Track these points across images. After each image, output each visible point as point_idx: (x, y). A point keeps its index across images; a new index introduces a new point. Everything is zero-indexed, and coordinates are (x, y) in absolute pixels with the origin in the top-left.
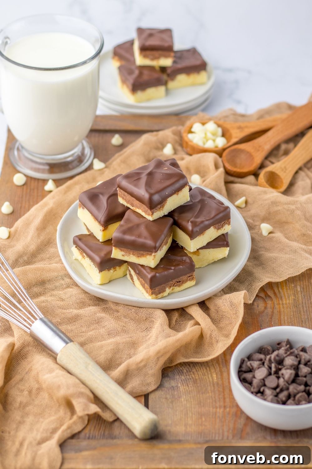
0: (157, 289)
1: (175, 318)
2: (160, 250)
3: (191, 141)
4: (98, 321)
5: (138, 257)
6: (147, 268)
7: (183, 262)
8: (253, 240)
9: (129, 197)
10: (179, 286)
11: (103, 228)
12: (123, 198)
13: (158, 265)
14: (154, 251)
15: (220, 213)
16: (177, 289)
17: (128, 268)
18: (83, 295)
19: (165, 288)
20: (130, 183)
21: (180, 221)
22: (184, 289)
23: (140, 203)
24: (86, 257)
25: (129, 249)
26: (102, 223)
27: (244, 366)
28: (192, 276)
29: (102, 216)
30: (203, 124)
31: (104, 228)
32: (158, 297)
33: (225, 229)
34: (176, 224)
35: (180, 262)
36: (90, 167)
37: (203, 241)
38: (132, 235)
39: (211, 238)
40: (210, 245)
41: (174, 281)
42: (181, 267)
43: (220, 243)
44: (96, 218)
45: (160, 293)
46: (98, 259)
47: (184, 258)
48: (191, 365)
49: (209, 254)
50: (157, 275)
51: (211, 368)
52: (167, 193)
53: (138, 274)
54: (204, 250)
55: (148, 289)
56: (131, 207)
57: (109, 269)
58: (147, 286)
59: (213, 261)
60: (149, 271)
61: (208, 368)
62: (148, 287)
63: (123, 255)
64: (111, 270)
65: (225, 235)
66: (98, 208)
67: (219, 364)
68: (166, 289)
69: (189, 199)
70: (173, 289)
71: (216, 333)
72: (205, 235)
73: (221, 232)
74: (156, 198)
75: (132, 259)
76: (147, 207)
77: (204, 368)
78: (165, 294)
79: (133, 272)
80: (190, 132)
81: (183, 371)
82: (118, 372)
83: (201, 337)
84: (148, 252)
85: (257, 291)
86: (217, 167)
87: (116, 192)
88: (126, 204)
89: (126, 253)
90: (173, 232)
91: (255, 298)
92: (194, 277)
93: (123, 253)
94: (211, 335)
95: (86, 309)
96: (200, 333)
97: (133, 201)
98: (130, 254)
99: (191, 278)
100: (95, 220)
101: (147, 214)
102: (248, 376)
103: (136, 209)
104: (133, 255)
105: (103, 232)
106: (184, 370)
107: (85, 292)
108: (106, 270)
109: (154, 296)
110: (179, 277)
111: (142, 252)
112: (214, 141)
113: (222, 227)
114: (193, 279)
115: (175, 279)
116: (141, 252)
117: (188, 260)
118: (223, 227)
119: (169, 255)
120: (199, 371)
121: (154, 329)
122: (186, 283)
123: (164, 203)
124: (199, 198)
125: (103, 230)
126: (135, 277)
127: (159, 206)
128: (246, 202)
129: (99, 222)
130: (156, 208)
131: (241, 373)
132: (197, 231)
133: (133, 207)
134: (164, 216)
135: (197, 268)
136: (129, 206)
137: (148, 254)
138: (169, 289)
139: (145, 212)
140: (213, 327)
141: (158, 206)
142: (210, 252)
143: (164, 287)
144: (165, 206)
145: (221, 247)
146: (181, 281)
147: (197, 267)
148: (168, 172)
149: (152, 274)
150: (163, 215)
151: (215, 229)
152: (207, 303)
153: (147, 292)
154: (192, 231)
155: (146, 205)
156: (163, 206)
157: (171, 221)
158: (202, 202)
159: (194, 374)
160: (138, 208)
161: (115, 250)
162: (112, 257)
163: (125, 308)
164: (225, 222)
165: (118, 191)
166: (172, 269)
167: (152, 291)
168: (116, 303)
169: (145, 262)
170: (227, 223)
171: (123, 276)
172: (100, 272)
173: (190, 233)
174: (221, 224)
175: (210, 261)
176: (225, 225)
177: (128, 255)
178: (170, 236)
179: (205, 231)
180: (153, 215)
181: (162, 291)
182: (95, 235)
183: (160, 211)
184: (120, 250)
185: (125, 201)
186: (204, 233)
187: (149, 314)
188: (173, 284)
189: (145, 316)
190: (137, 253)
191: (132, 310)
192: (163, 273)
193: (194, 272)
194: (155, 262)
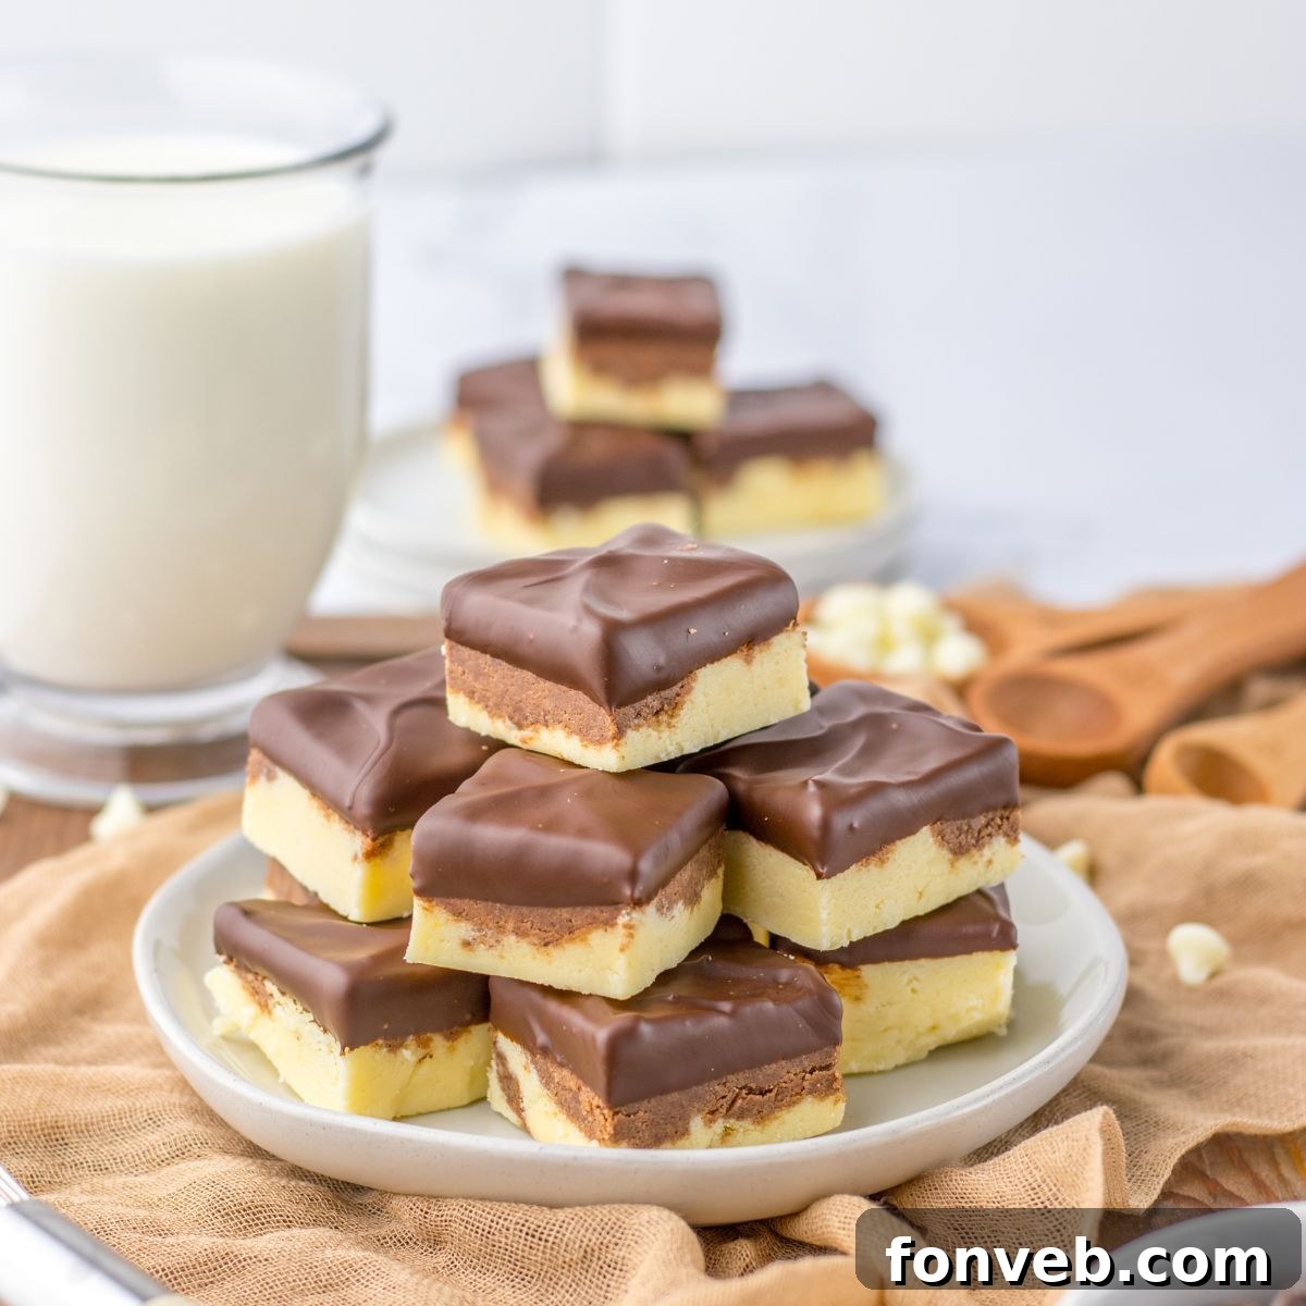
0: (644, 1113)
2: (659, 912)
4: (330, 1283)
5: (546, 945)
7: (781, 989)
9: (501, 675)
10: (760, 1117)
11: (370, 846)
12: (471, 694)
13: (648, 992)
14: (627, 898)
15: (966, 760)
16: (749, 1136)
17: (495, 1043)
19: (686, 1119)
20: (506, 596)
21: (762, 792)
24: (277, 995)
25: (495, 901)
26: (363, 808)
28: (828, 1067)
29: (362, 778)
31: (374, 840)
33: (990, 862)
35: (764, 986)
37: (882, 901)
38: (511, 820)
41: (735, 1081)
42: (769, 1006)
43: (970, 929)
44: (330, 802)
45: (658, 1141)
46: (337, 977)
47: (785, 975)
49: (913, 991)
50: (644, 1027)
52: (693, 631)
53: (545, 1051)
54: (887, 964)
55: (598, 1112)
56: (512, 736)
57: (394, 1045)
58: (590, 1098)
59: (932, 1042)
60: (599, 1012)
62: (597, 1101)
63: (467, 944)
64: (406, 1048)
65: (992, 895)
66: (345, 751)
68: (692, 1123)
70: (726, 1134)
72: (890, 867)
73: (966, 877)
74: (643, 654)
75: (515, 957)
76: (594, 699)
79: (515, 1055)
84: (596, 911)
85: (1167, 1174)
88: (485, 723)
89: (481, 926)
90: (727, 868)
91: (1158, 1201)
92: (836, 1076)
93: (465, 930)
98: (501, 929)
99: (823, 1080)
100: (327, 815)
101: (592, 742)
104: (520, 933)
105: (366, 864)
108: (380, 1042)
110: (755, 1062)
111: (565, 913)
113: (979, 843)
114: (829, 1087)
115: (737, 1070)
116: (558, 911)
117: (804, 981)
118: (983, 845)
119: (706, 960)
122: (795, 1103)
123: (676, 689)
124: (858, 711)
125: (370, 855)
126: (529, 1082)
127: (653, 701)
129: (347, 814)
130: (637, 707)
132: (851, 827)
133: (520, 726)
136: (500, 730)
137: (594, 923)
138: (709, 1122)
139: (584, 732)
141: (650, 698)
142: (916, 979)
143: (682, 1106)
144: (686, 707)
145: (977, 951)
146: (770, 1091)
148: (700, 555)
149: (618, 1022)
151: (941, 846)
154: (826, 824)
155: (587, 690)
156: (673, 706)
157: (713, 791)
158: (872, 722)
160: (547, 726)
161: (426, 916)
162: (408, 961)
163: (474, 1210)
164: (993, 819)
165: (447, 662)
166: (722, 1013)
167: (619, 1121)
168: (429, 1197)
169: (580, 971)
170: (1000, 827)
171: (466, 1102)
172: (347, 1049)
173: (816, 833)
174: (970, 827)
175: (919, 1035)
176: (990, 835)
177: (492, 941)
178: (713, 874)
179: (893, 842)
180: (622, 741)
181: (670, 1129)
182: (325, 897)
183: (659, 732)
184: (451, 918)
185: (480, 706)
186: (887, 852)
187: (599, 1229)
188: (728, 1100)
189: (581, 1241)
190: (537, 924)
191: (509, 1218)
192: (675, 1027)
193: (838, 1048)
194: (630, 965)
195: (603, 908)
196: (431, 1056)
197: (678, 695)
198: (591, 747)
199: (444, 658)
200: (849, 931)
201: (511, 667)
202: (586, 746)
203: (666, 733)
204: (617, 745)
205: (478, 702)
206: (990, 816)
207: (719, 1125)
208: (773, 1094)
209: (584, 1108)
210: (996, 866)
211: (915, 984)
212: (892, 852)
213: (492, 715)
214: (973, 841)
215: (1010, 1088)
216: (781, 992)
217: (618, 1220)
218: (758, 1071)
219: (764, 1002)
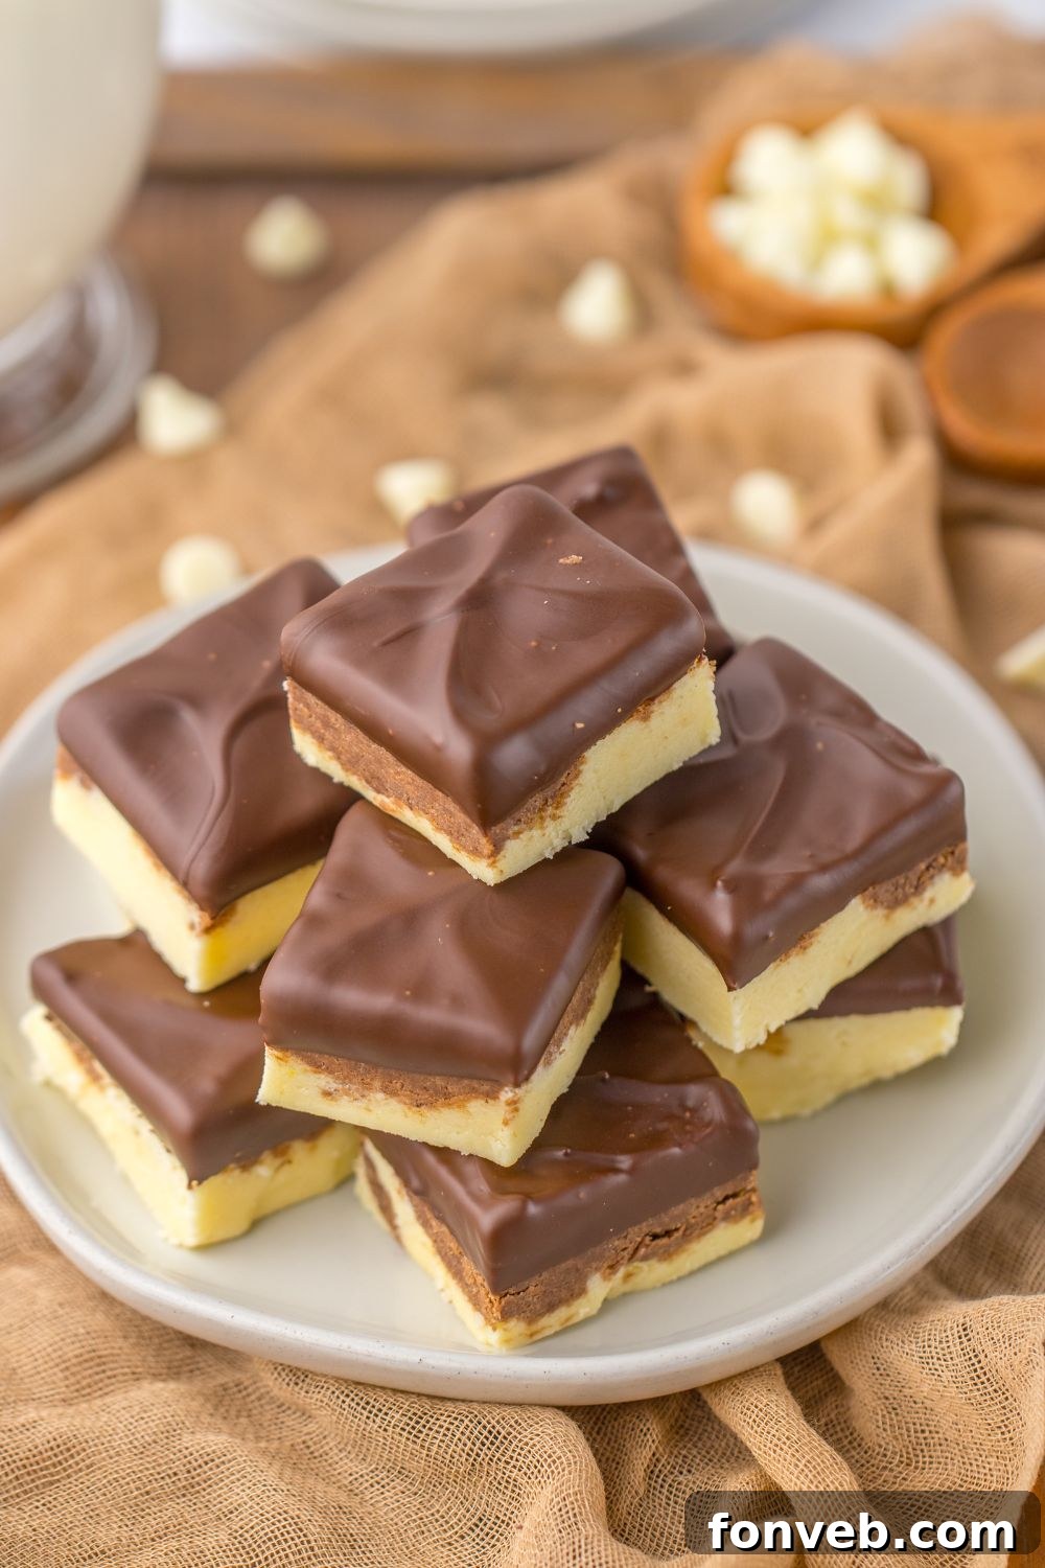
0: (534, 1288)
1: (647, 1453)
2: (548, 1063)
3: (732, 255)
5: (419, 1105)
6: (471, 1169)
7: (684, 1120)
9: (352, 738)
10: (667, 1255)
11: (207, 920)
12: (321, 739)
13: (538, 1145)
14: (511, 1078)
15: (903, 815)
16: (653, 1272)
17: (362, 1144)
19: (583, 1278)
20: (360, 662)
21: (663, 874)
22: (696, 1265)
23: (419, 781)
24: (108, 1082)
25: (358, 1061)
26: (199, 886)
28: (743, 1192)
29: (198, 846)
31: (213, 918)
32: (543, 1328)
33: (932, 901)
35: (670, 1117)
37: (805, 984)
38: (374, 980)
39: (850, 962)
40: (846, 999)
41: (636, 1234)
42: (676, 1151)
43: (907, 984)
44: (163, 856)
45: (551, 1308)
46: (181, 1112)
47: (694, 1092)
49: (844, 1044)
50: (533, 1209)
52: (580, 725)
53: (417, 1193)
54: (812, 1020)
55: (483, 1292)
56: (370, 794)
57: (247, 1162)
58: (474, 1271)
59: (865, 1080)
60: (482, 1186)
62: (480, 1279)
64: (262, 1163)
65: (939, 930)
66: (174, 793)
68: (589, 1283)
69: (714, 734)
70: (628, 1276)
72: (812, 950)
73: (908, 919)
75: (381, 1112)
76: (465, 810)
78: (584, 1307)
80: (725, 188)
84: (475, 1084)
86: (890, 429)
88: (338, 774)
89: (345, 1079)
90: (624, 937)
92: (754, 1198)
93: (325, 1081)
97: (379, 762)
98: (367, 1086)
99: (736, 1204)
100: (156, 865)
101: (464, 848)
103: (399, 805)
104: (389, 1092)
105: (205, 938)
108: (232, 1166)
109: (517, 1326)
110: (660, 1208)
111: (439, 1082)
112: (871, 243)
113: (919, 888)
114: (746, 1209)
115: (640, 1222)
116: (431, 1079)
117: (715, 1110)
118: (924, 890)
119: (603, 1080)
121: (521, 1532)
122: (704, 1234)
123: (562, 780)
124: (777, 715)
125: (208, 930)
126: (404, 1209)
127: (536, 800)
129: (185, 884)
130: (517, 815)
132: (766, 935)
133: (379, 792)
134: (564, 849)
136: (356, 783)
137: (474, 1093)
138: (606, 1278)
139: (455, 835)
141: (530, 802)
142: (845, 1033)
143: (577, 1270)
144: (573, 794)
145: (915, 1007)
146: (677, 1230)
147: (776, 1115)
148: (587, 583)
149: (504, 1208)
150: (559, 844)
151: (874, 907)
152: (836, 1355)
153: (475, 1301)
154: (737, 937)
155: (458, 800)
156: (558, 799)
157: (610, 871)
158: (792, 741)
160: (411, 809)
161: (280, 1065)
162: (262, 1103)
163: (347, 1401)
164: (934, 861)
165: (290, 696)
166: (621, 1171)
167: (508, 1303)
168: (297, 1368)
169: (458, 1133)
170: (943, 865)
171: (330, 1187)
173: (726, 950)
174: (908, 878)
175: (849, 1080)
176: (932, 877)
177: (357, 1095)
178: (608, 959)
180: (499, 857)
181: (564, 1294)
183: (542, 828)
184: (309, 1068)
185: (331, 755)
186: (810, 938)
187: (488, 1443)
188: (630, 1250)
189: (468, 1454)
190: (408, 1086)
191: (388, 1418)
192: (568, 1200)
193: (754, 1172)
194: (515, 1135)
195: (483, 1082)
196: (290, 1162)
197: (564, 784)
198: (464, 852)
199: (286, 693)
202: (457, 848)
203: (550, 825)
204: (494, 860)
205: (328, 750)
206: (931, 859)
207: (621, 1272)
208: (681, 1232)
210: (939, 901)
211: (845, 1038)
212: (817, 934)
213: (345, 768)
214: (912, 890)
215: (949, 1223)
216: (688, 1128)
217: (509, 1434)
218: (663, 1215)
219: (668, 1147)
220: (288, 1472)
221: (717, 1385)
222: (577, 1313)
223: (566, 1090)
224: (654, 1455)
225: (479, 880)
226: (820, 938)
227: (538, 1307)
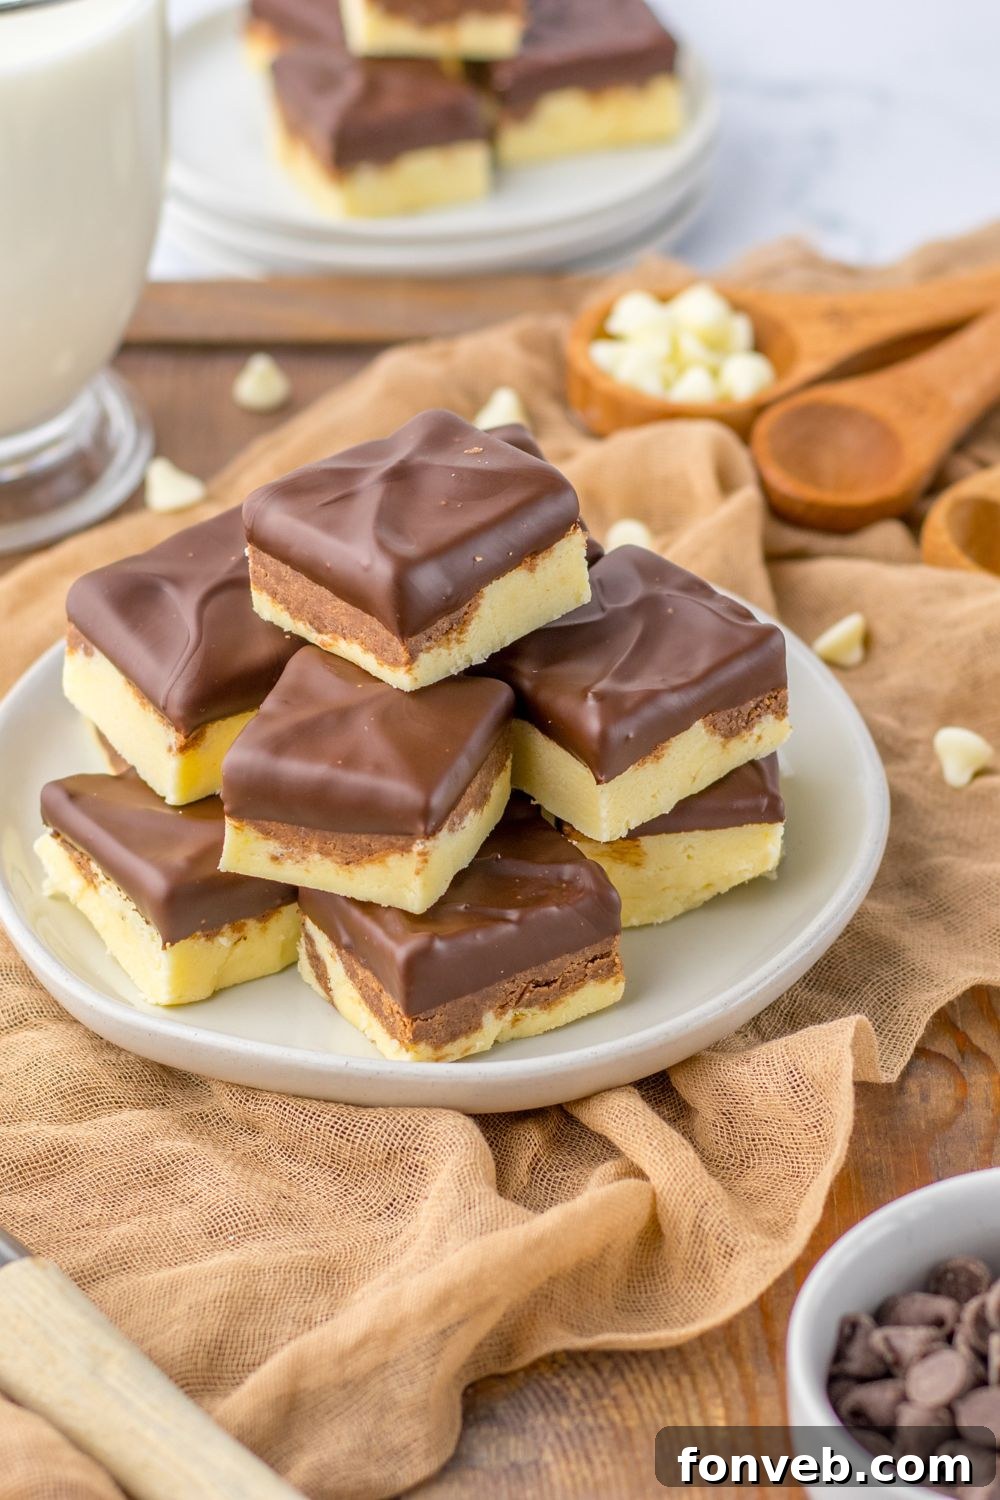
0: (439, 1017)
1: (530, 1153)
2: (451, 830)
3: (605, 375)
4: (160, 1176)
5: (348, 864)
6: (388, 916)
7: (564, 890)
8: (899, 804)
9: (300, 585)
10: (547, 1004)
11: (182, 740)
12: (274, 594)
13: (442, 901)
14: (421, 828)
15: (736, 655)
16: (537, 1019)
17: (303, 924)
18: (91, 1059)
19: (478, 1014)
20: (304, 517)
21: (545, 696)
22: (570, 1018)
23: (352, 610)
24: (102, 877)
25: (300, 825)
26: (176, 710)
27: (856, 1352)
28: (608, 955)
29: (174, 680)
30: (665, 298)
31: (186, 737)
32: (447, 1056)
33: (760, 738)
34: (526, 710)
35: (549, 887)
36: (135, 501)
37: (658, 791)
38: (313, 754)
39: (695, 778)
40: (690, 814)
41: (522, 979)
42: (554, 909)
43: (740, 804)
44: (147, 693)
45: (453, 1037)
46: (155, 882)
47: (568, 871)
48: (606, 1367)
49: (689, 857)
50: (439, 945)
51: (700, 1380)
52: (479, 559)
53: (349, 949)
54: (664, 835)
55: (398, 1018)
56: (313, 637)
57: (211, 932)
58: (391, 1002)
59: (707, 895)
60: (398, 926)
61: (685, 1380)
62: (396, 1008)
63: (275, 859)
64: (222, 935)
65: (764, 765)
66: (157, 643)
67: (739, 1362)
68: (484, 1019)
69: (586, 596)
70: (516, 1020)
71: (720, 1212)
72: (665, 761)
73: (741, 751)
74: (429, 581)
75: (317, 872)
76: (387, 626)
77: (667, 1380)
78: (481, 1041)
79: (324, 945)
80: (602, 334)
81: (565, 1393)
82: (249, 1395)
83: (653, 1234)
84: (393, 839)
85: (921, 1032)
86: (726, 483)
87: (240, 573)
88: (287, 622)
89: (288, 844)
90: (514, 756)
91: (910, 1064)
92: (617, 960)
93: (273, 846)
94: (697, 1226)
95: (105, 1120)
96: (644, 1215)
97: (320, 601)
98: (306, 848)
99: (604, 966)
100: (142, 704)
101: (386, 661)
102: (877, 1398)
103: (335, 639)
104: (325, 853)
105: (180, 756)
106: (568, 1389)
107: (101, 1044)
108: (198, 933)
109: (424, 1048)
110: (541, 959)
111: (364, 839)
112: (715, 373)
113: (749, 724)
114: (610, 971)
115: (525, 969)
116: (357, 836)
117: (586, 881)
118: (753, 726)
119: (497, 858)
120: (642, 1392)
121: (427, 1203)
122: (577, 988)
123: (465, 608)
124: (636, 591)
125: (183, 749)
126: (336, 969)
127: (443, 623)
128: (868, 641)
129: (163, 710)
130: (428, 631)
131: (839, 1387)
132: (627, 738)
133: (320, 631)
134: (466, 670)
135: (632, 928)
136: (302, 629)
137: (392, 848)
138: (498, 1016)
139: (378, 651)
140: (708, 1186)
141: (440, 622)
142: (690, 846)
143: (475, 1005)
144: (474, 623)
145: (747, 823)
146: (555, 981)
147: (635, 922)
148: (485, 464)
149: (415, 941)
150: (463, 665)
151: (713, 733)
152: (680, 1082)
153: (392, 1032)
154: (604, 736)
155: (381, 619)
156: (462, 624)
157: (500, 694)
158: (649, 607)
159: (618, 1406)
160: (345, 638)
161: (237, 834)
162: (222, 871)
163: (288, 1108)
164: (761, 701)
165: (250, 561)
166: (508, 921)
167: (417, 1026)
168: (248, 1088)
169: (379, 887)
170: (768, 707)
171: (278, 969)
172: (168, 944)
173: (595, 746)
174: (740, 712)
175: (694, 892)
176: (759, 716)
177: (299, 858)
178: (501, 768)
179: (669, 738)
180: (414, 665)
181: (464, 1026)
182: (145, 774)
183: (448, 649)
184: (260, 835)
185: (281, 606)
186: (662, 749)
187: (401, 1134)
188: (517, 994)
189: (385, 1145)
190: (339, 846)
191: (320, 1119)
192: (467, 941)
193: (617, 937)
194: (425, 885)
195: (399, 837)
196: (245, 939)
197: (466, 613)
198: (386, 667)
200: (628, 822)
201: (310, 581)
202: (381, 664)
203: (455, 648)
204: (410, 669)
205: (280, 603)
206: (759, 699)
207: (509, 1015)
208: (558, 983)
209: (387, 1012)
210: (766, 740)
211: (690, 852)
212: (667, 747)
213: (294, 618)
214: (744, 724)
215: (774, 976)
216: (564, 894)
217: (418, 1126)
218: (544, 966)
219: (549, 906)
220: (239, 1168)
221: (585, 1099)
222: (475, 1046)
223: (466, 866)
224: (535, 1155)
225: (398, 689)
226: (670, 751)
227: (443, 1034)
